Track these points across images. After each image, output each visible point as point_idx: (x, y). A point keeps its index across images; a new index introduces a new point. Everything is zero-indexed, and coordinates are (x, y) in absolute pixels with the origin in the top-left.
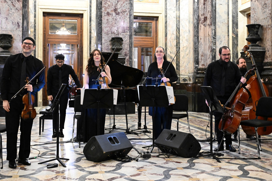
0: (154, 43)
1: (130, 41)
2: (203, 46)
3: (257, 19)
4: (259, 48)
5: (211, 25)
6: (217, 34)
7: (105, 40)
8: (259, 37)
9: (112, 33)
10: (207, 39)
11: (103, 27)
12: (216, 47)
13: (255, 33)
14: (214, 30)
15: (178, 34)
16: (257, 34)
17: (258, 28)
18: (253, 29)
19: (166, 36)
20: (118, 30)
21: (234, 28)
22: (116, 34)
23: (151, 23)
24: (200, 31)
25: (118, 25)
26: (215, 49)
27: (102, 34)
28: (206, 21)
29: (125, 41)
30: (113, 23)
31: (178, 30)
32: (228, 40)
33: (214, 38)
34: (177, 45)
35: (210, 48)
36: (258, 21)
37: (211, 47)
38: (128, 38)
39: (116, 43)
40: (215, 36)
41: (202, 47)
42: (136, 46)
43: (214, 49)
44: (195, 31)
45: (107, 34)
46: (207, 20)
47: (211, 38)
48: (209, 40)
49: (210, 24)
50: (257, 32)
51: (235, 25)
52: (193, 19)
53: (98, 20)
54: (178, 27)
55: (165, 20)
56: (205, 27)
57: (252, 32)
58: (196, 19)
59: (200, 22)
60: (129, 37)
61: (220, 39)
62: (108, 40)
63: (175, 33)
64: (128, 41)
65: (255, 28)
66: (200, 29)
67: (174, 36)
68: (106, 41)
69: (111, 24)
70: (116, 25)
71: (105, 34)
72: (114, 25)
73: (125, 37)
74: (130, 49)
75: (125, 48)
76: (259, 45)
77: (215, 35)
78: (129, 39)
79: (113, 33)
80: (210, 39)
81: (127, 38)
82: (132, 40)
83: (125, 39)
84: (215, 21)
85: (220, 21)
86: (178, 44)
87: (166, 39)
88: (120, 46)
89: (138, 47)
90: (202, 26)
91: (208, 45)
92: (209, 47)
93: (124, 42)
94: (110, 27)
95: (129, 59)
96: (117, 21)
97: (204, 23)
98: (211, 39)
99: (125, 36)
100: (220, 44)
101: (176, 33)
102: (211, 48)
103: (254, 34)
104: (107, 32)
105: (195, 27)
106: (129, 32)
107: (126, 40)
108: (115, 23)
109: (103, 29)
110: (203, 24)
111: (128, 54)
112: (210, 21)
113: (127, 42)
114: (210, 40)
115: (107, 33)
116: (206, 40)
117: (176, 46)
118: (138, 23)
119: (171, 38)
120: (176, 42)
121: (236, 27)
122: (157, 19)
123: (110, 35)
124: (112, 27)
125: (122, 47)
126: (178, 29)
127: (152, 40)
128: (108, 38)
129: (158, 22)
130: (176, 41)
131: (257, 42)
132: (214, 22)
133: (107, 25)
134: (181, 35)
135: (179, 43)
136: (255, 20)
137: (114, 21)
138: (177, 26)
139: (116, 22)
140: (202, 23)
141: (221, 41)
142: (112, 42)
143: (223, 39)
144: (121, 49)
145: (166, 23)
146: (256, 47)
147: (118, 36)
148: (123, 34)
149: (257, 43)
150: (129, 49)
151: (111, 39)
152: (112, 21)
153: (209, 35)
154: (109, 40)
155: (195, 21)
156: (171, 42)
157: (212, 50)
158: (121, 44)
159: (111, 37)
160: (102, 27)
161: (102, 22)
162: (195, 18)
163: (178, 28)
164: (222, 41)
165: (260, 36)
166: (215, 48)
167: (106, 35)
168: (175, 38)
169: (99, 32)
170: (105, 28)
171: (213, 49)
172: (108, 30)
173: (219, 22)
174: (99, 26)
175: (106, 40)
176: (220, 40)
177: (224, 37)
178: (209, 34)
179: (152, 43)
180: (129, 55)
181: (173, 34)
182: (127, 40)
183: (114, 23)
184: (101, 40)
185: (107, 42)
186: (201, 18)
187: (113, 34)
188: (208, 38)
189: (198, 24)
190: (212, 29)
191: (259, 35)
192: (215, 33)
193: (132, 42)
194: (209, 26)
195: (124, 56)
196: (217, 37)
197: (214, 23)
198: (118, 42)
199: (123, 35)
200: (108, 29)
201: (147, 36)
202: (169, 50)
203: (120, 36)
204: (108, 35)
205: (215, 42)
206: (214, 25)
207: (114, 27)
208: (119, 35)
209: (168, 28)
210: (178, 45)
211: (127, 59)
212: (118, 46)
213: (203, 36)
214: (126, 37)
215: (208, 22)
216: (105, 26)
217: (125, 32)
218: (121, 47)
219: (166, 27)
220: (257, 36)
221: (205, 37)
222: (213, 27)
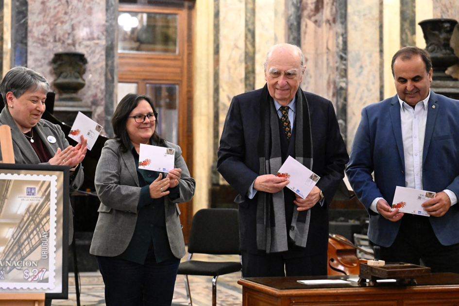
0: (182, 72)
1: (107, 65)
2: (312, 81)
3: (448, 6)
4: (451, 83)
5: (334, 21)
6: (350, 47)
7: (36, 60)
8: (452, 55)
9: (55, 41)
10: (322, 62)
11: (30, 22)
12: (347, 84)
13: (443, 42)
14: (342, 35)
15: (250, 46)
16: (447, 45)
17: (450, 31)
18: (437, 32)
19: (217, 51)
20: (75, 32)
21: (406, 34)
22: (69, 45)
23: (176, 14)
24: (305, 37)
25: (72, 19)
26: (346, 90)
27: (26, 44)
28: (321, 10)
29: (94, 63)
30: (58, 12)
31: (250, 36)
32: (382, 65)
33: (342, 58)
34: (247, 78)
35: (332, 86)
36: (450, 11)
37: (335, 83)
38: (102, 55)
39: (68, 69)
40: (345, 54)
41: (308, 83)
42: (133, 81)
43: (341, 88)
44: (291, 37)
45: (43, 43)
46: (322, 7)
47: (333, 57)
48: (328, 64)
49: (331, 19)
50: (448, 40)
51: (407, 25)
52: (286, 5)
53: (18, 4)
54: (251, 27)
55: (215, 7)
56: (319, 26)
57: (433, 41)
58: (293, 4)
59: (306, 13)
60: (103, 53)
61: (359, 60)
62: (44, 59)
63: (241, 44)
64: (100, 65)
65: (443, 31)
66: (305, 33)
67: (240, 54)
68: (39, 64)
69: (54, 16)
70: (67, 18)
71: (35, 44)
72: (62, 19)
73: (93, 52)
74: (107, 86)
75: (94, 83)
76: (454, 76)
77: (345, 49)
78: (104, 57)
79: (60, 39)
80: (331, 60)
81: (98, 56)
82: (113, 62)
83: (94, 57)
84: (346, 10)
85: (359, 12)
86: (251, 75)
87: (217, 62)
88: (77, 78)
89: (139, 81)
90: (311, 25)
91: (326, 77)
92: (329, 83)
93: (89, 66)
94: (49, 23)
95: (104, 115)
96: (70, 8)
97: (314, 15)
98: (334, 61)
99: (93, 48)
100: (360, 74)
101: (246, 45)
102: (335, 87)
103: (439, 46)
104: (41, 37)
105: (290, 28)
106: (104, 37)
107: (95, 60)
108: (66, 13)
109: (29, 29)
110: (313, 19)
111: (102, 99)
112: (331, 11)
113: (98, 66)
114: (331, 64)
115: (43, 40)
116: (320, 63)
117: (243, 80)
118: (145, 16)
119: (230, 58)
120: (246, 68)
121: (410, 30)
122: (191, 4)
123: (50, 46)
124: (55, 23)
125: (84, 80)
126: (251, 34)
127: (178, 63)
128: (45, 54)
129: (193, 11)
130: (243, 66)
131: (446, 69)
132: (342, 14)
133: (41, 16)
134: (259, 50)
135: (253, 72)
136: (444, 9)
137: (61, 7)
138: (246, 25)
139: (67, 11)
140: (310, 17)
141: (361, 67)
142: (55, 66)
143: (366, 61)
144: (81, 86)
145: (217, 15)
146: (444, 80)
147: (72, 50)
148: (88, 43)
149: (447, 72)
150: (103, 87)
151: (52, 56)
152: (55, 8)
153: (328, 48)
154: (47, 61)
155: (292, 10)
156: (229, 68)
157: (337, 92)
158: (82, 72)
159: (53, 50)
160: (27, 23)
161: (27, 10)
162: (290, 3)
163: (249, 30)
164: (364, 65)
165: (455, 52)
166: (343, 85)
167: (39, 45)
168: (243, 58)
169: (19, 38)
170: (35, 25)
171: (339, 87)
172: (46, 32)
173: (357, 13)
174: (18, 21)
175: (40, 61)
176: (358, 64)
177: (370, 56)
178: (330, 47)
179: (178, 70)
180: (103, 103)
181: (237, 47)
182: (98, 62)
183: (63, 12)
184: (24, 59)
185: (41, 66)
186: (307, 4)
187: (59, 44)
188: (325, 58)
189: (299, 18)
190: (337, 33)
191: (452, 50)
192: (345, 43)
193: (113, 66)
194: (330, 24)
195: (87, 107)
196: (350, 56)
197: (341, 18)
198: (71, 65)
199: (87, 46)
200: (45, 30)
201: (166, 51)
202: (224, 90)
203: (80, 50)
204: (43, 45)
205: (346, 70)
206: (342, 23)
207: (62, 22)
208: (77, 46)
209: (223, 31)
210: (251, 79)
211: (99, 116)
212: (71, 76)
213: (312, 52)
214: (97, 51)
215: (327, 12)
216: (38, 20)
217: (93, 39)
218: (80, 80)
219: (217, 27)
220: (448, 51)
221: (317, 55)
222: (339, 28)
